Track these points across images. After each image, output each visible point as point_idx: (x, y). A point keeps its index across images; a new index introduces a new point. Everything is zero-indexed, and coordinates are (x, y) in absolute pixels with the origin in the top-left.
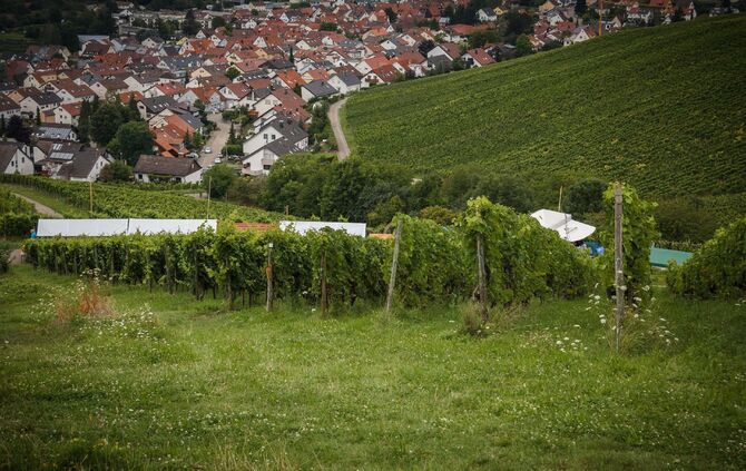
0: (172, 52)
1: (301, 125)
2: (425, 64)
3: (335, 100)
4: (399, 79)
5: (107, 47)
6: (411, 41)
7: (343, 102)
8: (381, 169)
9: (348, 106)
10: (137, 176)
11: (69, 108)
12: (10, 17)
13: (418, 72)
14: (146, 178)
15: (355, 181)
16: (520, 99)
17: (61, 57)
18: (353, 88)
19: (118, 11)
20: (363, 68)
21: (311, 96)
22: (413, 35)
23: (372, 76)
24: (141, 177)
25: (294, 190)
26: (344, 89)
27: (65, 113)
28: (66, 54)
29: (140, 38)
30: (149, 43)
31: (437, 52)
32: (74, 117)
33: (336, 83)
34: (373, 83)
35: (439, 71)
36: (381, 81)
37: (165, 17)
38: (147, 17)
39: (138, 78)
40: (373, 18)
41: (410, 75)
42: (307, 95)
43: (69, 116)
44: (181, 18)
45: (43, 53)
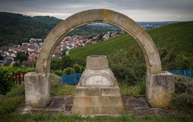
0: (39, 45)
1: (60, 54)
2: (85, 44)
3: (68, 50)
4: (80, 46)
5: (27, 45)
6: (82, 41)
7: (69, 51)
8: (76, 59)
9: (70, 51)
10: (22, 65)
11: (15, 54)
12: (11, 41)
13: (83, 45)
14: (24, 66)
15: (69, 61)
16: (105, 47)
17: (18, 46)
18: (71, 48)
19: (30, 39)
20: (73, 45)
21: (63, 49)
22: (82, 40)
23: (75, 46)
24: (23, 66)
25: (54, 65)
26: (69, 48)
27: (14, 55)
28: (19, 46)
29: (33, 43)
30: (35, 44)
31: (87, 42)
32: (16, 55)
33: (68, 47)
34: (75, 47)
35: (87, 45)
36: (76, 47)
37: (39, 40)
38: (35, 40)
39: (30, 48)
40: (75, 39)
41: (82, 46)
42: (62, 49)
43: (15, 55)
44: (41, 40)
45: (15, 46)
